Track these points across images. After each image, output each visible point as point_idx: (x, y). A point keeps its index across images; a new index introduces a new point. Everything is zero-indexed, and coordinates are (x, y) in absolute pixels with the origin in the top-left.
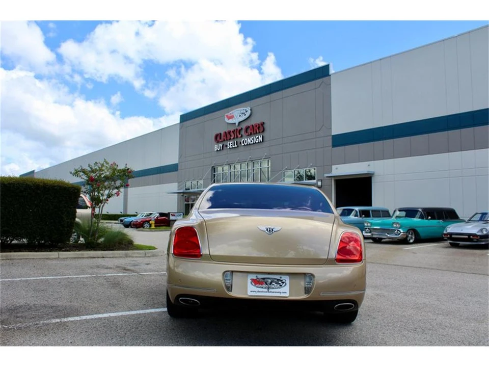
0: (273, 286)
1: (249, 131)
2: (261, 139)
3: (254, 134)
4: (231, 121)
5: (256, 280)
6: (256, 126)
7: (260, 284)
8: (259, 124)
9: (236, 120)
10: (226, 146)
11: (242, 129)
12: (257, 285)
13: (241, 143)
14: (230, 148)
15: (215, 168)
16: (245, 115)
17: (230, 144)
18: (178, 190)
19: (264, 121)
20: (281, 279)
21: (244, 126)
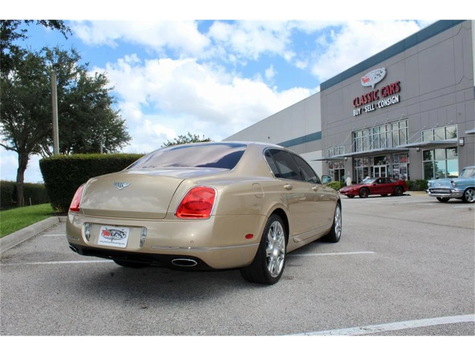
0: (116, 237)
1: (385, 92)
2: (397, 99)
3: (390, 95)
4: (367, 84)
5: (105, 231)
6: (392, 86)
8: (394, 84)
9: (372, 83)
10: (364, 110)
11: (378, 90)
12: (106, 236)
13: (377, 105)
14: (367, 112)
15: (355, 134)
16: (380, 76)
17: (367, 108)
18: (323, 156)
19: (399, 81)
20: (123, 231)
21: (380, 88)
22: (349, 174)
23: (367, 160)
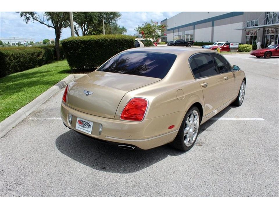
0: (85, 126)
5: (79, 121)
7: (81, 124)
12: (80, 124)
18: (243, 27)
20: (90, 123)
22: (260, 39)
23: (274, 30)
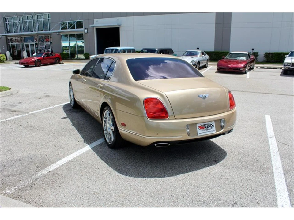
0: (209, 128)
12: (202, 129)
15: (6, 19)
23: (19, 39)
